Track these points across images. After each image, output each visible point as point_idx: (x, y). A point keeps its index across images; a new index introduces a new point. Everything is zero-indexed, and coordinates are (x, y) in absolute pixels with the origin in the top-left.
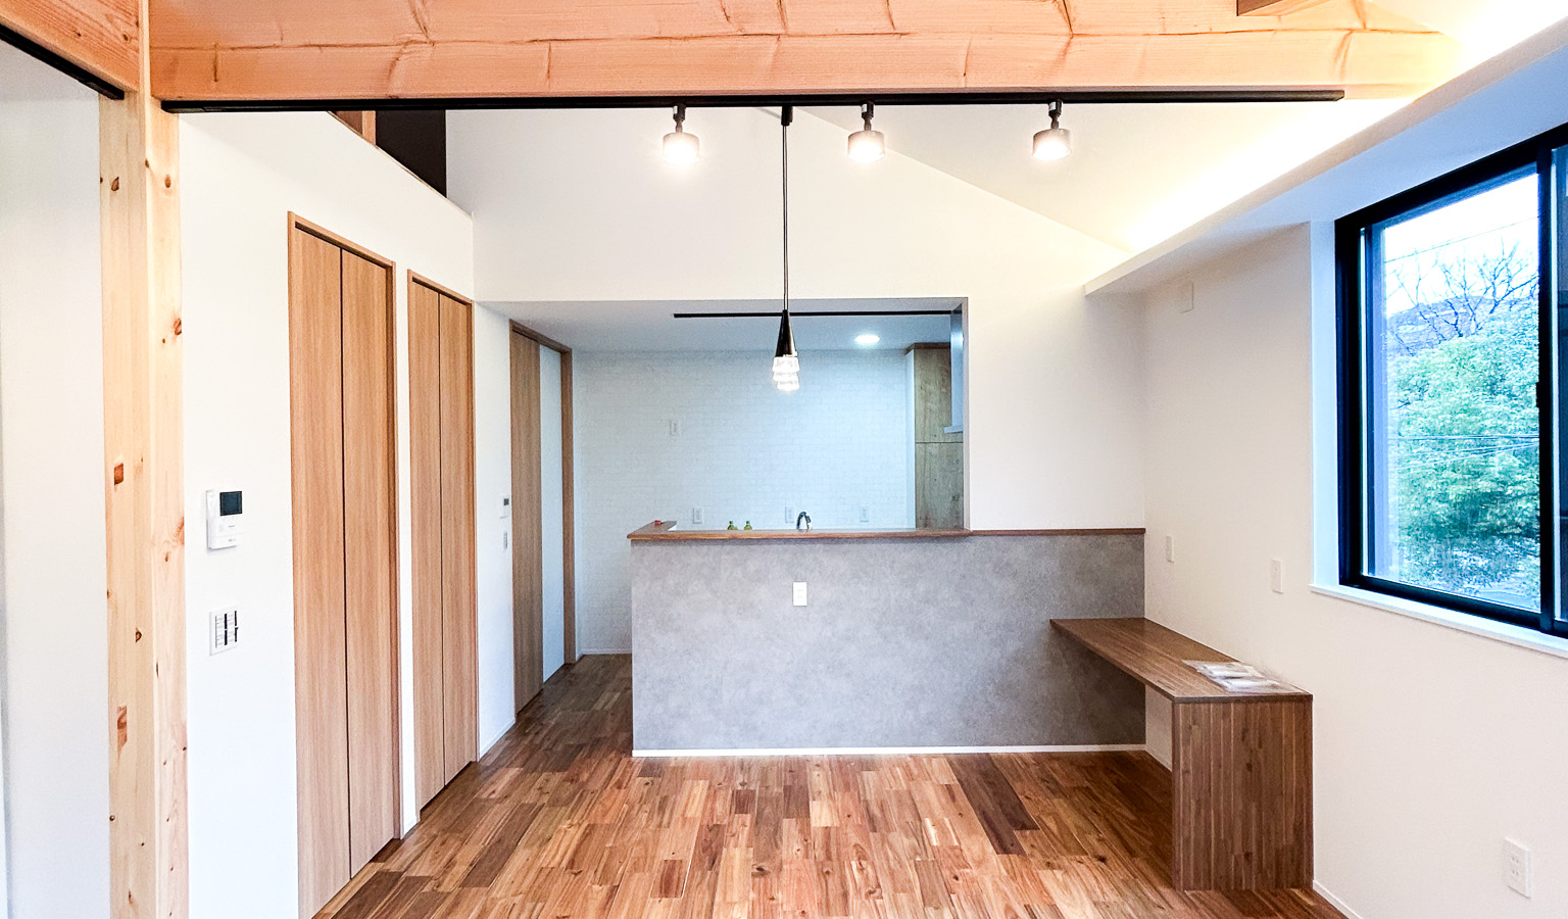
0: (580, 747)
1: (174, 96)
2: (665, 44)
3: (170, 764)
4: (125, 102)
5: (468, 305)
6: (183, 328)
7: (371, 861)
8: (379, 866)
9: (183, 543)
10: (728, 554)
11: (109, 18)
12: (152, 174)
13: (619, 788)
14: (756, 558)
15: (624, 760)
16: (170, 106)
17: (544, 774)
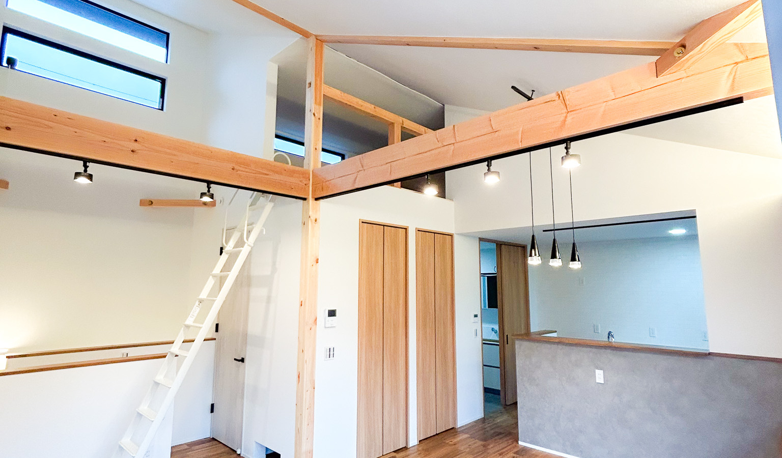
0: (500, 433)
1: (317, 197)
2: (421, 156)
3: (309, 392)
4: (306, 201)
5: (451, 235)
6: (319, 261)
7: (394, 452)
8: (394, 454)
9: (316, 324)
10: (561, 350)
11: (301, 181)
12: (311, 220)
13: (500, 455)
14: (576, 354)
15: (515, 444)
16: (317, 199)
17: (477, 440)
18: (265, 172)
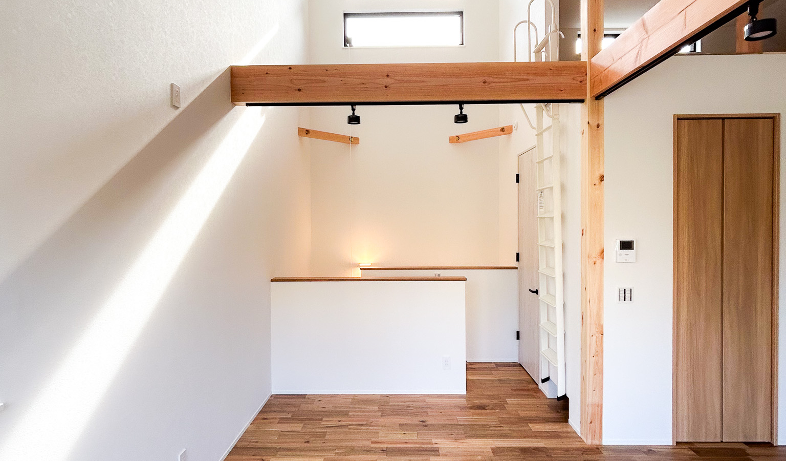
1: (597, 95)
3: (594, 338)
4: (584, 103)
6: (604, 178)
9: (603, 258)
12: (591, 126)
18: (525, 77)
